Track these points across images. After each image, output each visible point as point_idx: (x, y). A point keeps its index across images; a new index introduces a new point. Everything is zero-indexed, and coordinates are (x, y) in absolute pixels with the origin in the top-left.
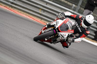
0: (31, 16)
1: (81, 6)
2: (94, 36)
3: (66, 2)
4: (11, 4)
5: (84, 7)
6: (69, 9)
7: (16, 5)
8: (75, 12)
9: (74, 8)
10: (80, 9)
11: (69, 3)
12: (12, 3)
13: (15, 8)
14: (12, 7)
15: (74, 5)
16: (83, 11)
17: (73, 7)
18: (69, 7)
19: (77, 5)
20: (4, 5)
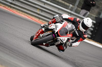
0: (29, 16)
1: (78, 6)
2: (91, 35)
3: (63, 2)
4: (10, 5)
5: (81, 7)
6: (67, 9)
7: (15, 5)
8: (72, 12)
9: (72, 8)
10: (77, 9)
11: (66, 3)
12: (11, 3)
13: (14, 8)
14: (11, 7)
15: (71, 5)
16: (80, 11)
17: (70, 7)
18: (67, 7)
19: (74, 5)
20: (3, 5)
